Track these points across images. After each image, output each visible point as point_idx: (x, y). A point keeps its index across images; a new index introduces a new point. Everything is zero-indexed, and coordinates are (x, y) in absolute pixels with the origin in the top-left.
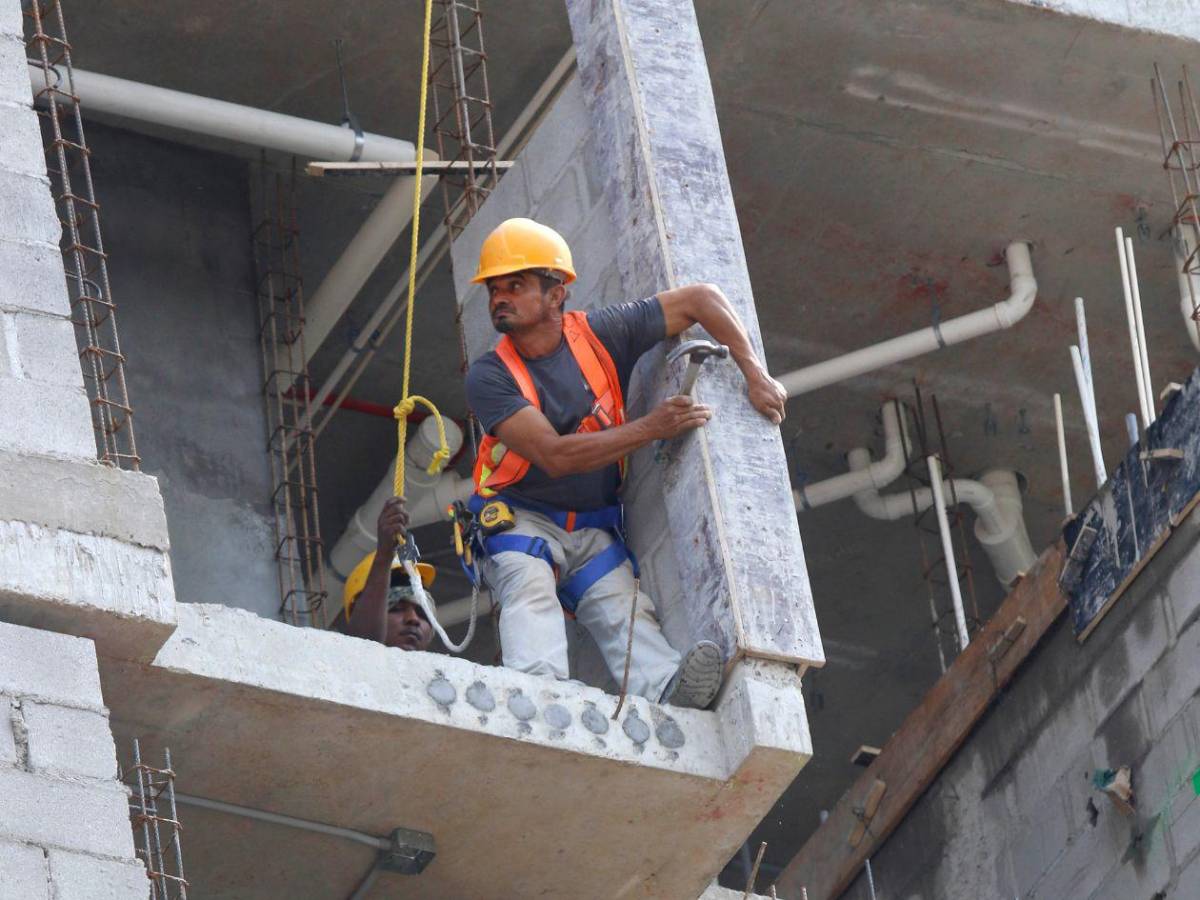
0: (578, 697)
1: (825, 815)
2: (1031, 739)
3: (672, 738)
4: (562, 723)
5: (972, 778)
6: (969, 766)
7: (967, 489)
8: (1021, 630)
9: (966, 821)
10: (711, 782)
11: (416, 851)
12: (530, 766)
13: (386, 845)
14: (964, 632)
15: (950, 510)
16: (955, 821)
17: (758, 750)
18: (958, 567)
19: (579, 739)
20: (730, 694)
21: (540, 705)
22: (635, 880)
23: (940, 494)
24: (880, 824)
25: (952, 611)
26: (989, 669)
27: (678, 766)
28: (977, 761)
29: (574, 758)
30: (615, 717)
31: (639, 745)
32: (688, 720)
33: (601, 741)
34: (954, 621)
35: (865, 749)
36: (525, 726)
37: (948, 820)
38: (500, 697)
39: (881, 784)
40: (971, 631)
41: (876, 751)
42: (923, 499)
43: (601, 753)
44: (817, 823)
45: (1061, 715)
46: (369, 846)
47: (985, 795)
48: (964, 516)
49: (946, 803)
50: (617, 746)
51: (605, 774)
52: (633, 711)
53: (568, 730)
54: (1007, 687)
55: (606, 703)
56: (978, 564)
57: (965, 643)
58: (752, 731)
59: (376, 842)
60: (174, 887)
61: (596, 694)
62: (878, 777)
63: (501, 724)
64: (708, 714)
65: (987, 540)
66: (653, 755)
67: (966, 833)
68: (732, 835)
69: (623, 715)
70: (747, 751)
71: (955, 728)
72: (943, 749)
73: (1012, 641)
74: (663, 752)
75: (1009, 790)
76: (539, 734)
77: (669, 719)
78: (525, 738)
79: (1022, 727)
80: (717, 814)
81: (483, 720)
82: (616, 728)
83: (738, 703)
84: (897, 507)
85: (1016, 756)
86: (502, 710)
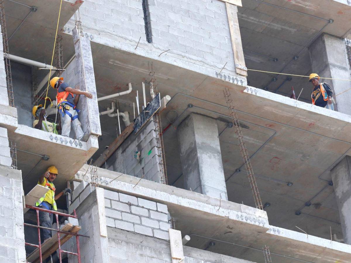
0: (69, 139)
1: (101, 154)
2: (128, 147)
3: (81, 145)
4: (67, 142)
5: (120, 152)
6: (120, 150)
7: (122, 114)
8: (128, 132)
9: (119, 156)
10: (85, 151)
11: (47, 158)
12: (62, 148)
13: (43, 157)
14: (120, 132)
15: (120, 116)
16: (118, 156)
17: (92, 147)
18: (120, 124)
19: (69, 145)
20: (89, 140)
21: (64, 140)
22: (75, 163)
23: (118, 114)
24: (108, 156)
25: (119, 129)
26: (123, 137)
27: (81, 149)
28: (121, 149)
29: (68, 147)
30: (74, 142)
31: (76, 146)
32: (83, 143)
33: (71, 145)
34: (119, 131)
35: (107, 146)
36: (62, 143)
37: (117, 156)
38: (59, 139)
39: (109, 151)
40: (121, 132)
41: (108, 147)
42: (116, 115)
43: (72, 147)
44: (100, 155)
45: (132, 144)
46: (41, 157)
47: (122, 153)
48: (121, 117)
49: (117, 154)
50: (74, 146)
51: (72, 149)
52: (76, 141)
53: (67, 143)
54: (125, 140)
55: (72, 140)
56: (123, 123)
57: (120, 134)
58: (91, 145)
59: (42, 156)
60: (15, 161)
61: (71, 139)
62: (108, 150)
63: (59, 142)
64: (86, 142)
65: (124, 120)
66: (78, 147)
67: (119, 158)
68: (88, 158)
69: (75, 142)
70: (90, 147)
71: (118, 144)
72: (117, 147)
73: (126, 134)
74: (79, 147)
75: (125, 153)
76: (64, 144)
77: (81, 143)
78: (62, 144)
79: (127, 145)
80: (86, 155)
81: (57, 142)
82: (74, 144)
83: (89, 141)
84: (113, 115)
85: (126, 149)
86: (59, 140)
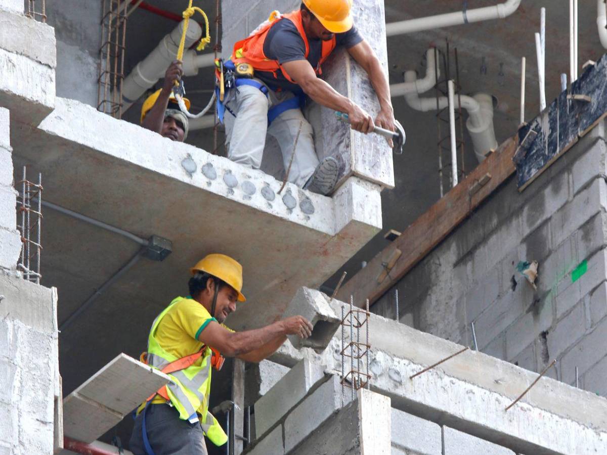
0: (260, 179)
1: (365, 264)
2: (484, 240)
3: (307, 208)
4: (251, 192)
5: (449, 256)
6: (449, 249)
7: (467, 101)
8: (488, 180)
9: (443, 278)
10: (325, 235)
11: (161, 249)
12: (230, 212)
13: (146, 243)
14: (456, 177)
15: (456, 111)
16: (437, 277)
17: (354, 222)
18: (457, 141)
19: (258, 202)
20: (343, 190)
21: (241, 181)
22: (276, 282)
23: (453, 101)
24: (395, 273)
25: (451, 164)
26: (467, 198)
27: (309, 224)
28: (454, 247)
29: (254, 211)
30: (279, 193)
31: (290, 210)
32: (317, 200)
33: (270, 205)
34: (451, 170)
35: (393, 231)
36: (231, 191)
37: (433, 276)
38: (220, 173)
39: (399, 252)
40: (459, 177)
41: (399, 234)
42: (443, 103)
43: (269, 211)
44: (361, 267)
45: (504, 229)
46: (137, 242)
47: (456, 265)
48: (463, 114)
49: (433, 267)
50: (278, 209)
51: (269, 222)
52: (289, 191)
53: (253, 196)
54: (476, 209)
55: (275, 185)
56: (467, 142)
57: (455, 183)
58: (351, 211)
59: (140, 241)
60: (34, 247)
61: (270, 179)
62: (398, 247)
63: (218, 188)
64: (328, 199)
65: (473, 130)
66: (297, 216)
67: (442, 284)
68: (332, 265)
69: (283, 192)
70: (347, 222)
71: (444, 227)
72: (436, 238)
73: (482, 185)
74: (302, 215)
75: (469, 264)
76: (238, 196)
77: (307, 198)
78: (230, 197)
79: (481, 232)
80: (325, 253)
81: (209, 184)
82: (278, 199)
83: (346, 196)
84: (428, 105)
85: (476, 247)
86: (219, 180)
